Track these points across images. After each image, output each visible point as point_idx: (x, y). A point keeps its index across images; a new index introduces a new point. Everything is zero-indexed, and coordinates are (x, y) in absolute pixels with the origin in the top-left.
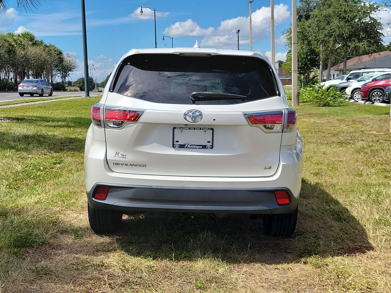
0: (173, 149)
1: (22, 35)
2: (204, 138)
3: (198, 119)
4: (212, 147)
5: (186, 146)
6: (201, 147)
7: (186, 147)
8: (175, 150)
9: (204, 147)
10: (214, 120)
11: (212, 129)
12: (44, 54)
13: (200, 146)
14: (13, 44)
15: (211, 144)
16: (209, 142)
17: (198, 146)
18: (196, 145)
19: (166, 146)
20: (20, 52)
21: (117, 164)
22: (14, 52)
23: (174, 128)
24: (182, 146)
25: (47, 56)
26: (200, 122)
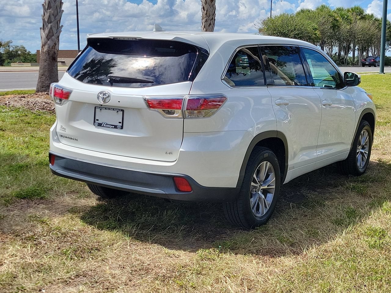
0: (94, 127)
1: (352, 9)
2: (116, 118)
3: (107, 100)
4: (122, 128)
5: (103, 124)
6: (113, 127)
7: (102, 126)
8: (96, 128)
9: (116, 127)
10: (119, 102)
11: (123, 111)
12: (373, 28)
13: (113, 125)
14: (338, 19)
15: (121, 124)
16: (120, 123)
17: (111, 125)
18: (110, 125)
19: (89, 123)
20: (345, 27)
21: (62, 136)
22: (338, 27)
23: (95, 108)
24: (100, 125)
25: (375, 30)
26: (109, 103)
